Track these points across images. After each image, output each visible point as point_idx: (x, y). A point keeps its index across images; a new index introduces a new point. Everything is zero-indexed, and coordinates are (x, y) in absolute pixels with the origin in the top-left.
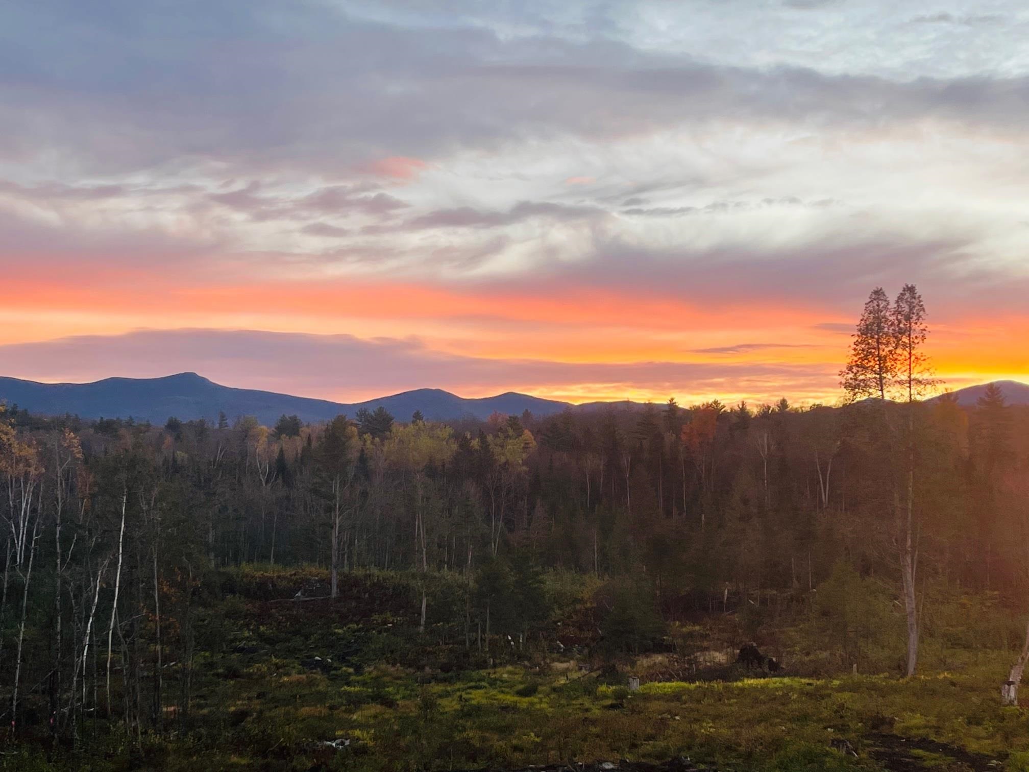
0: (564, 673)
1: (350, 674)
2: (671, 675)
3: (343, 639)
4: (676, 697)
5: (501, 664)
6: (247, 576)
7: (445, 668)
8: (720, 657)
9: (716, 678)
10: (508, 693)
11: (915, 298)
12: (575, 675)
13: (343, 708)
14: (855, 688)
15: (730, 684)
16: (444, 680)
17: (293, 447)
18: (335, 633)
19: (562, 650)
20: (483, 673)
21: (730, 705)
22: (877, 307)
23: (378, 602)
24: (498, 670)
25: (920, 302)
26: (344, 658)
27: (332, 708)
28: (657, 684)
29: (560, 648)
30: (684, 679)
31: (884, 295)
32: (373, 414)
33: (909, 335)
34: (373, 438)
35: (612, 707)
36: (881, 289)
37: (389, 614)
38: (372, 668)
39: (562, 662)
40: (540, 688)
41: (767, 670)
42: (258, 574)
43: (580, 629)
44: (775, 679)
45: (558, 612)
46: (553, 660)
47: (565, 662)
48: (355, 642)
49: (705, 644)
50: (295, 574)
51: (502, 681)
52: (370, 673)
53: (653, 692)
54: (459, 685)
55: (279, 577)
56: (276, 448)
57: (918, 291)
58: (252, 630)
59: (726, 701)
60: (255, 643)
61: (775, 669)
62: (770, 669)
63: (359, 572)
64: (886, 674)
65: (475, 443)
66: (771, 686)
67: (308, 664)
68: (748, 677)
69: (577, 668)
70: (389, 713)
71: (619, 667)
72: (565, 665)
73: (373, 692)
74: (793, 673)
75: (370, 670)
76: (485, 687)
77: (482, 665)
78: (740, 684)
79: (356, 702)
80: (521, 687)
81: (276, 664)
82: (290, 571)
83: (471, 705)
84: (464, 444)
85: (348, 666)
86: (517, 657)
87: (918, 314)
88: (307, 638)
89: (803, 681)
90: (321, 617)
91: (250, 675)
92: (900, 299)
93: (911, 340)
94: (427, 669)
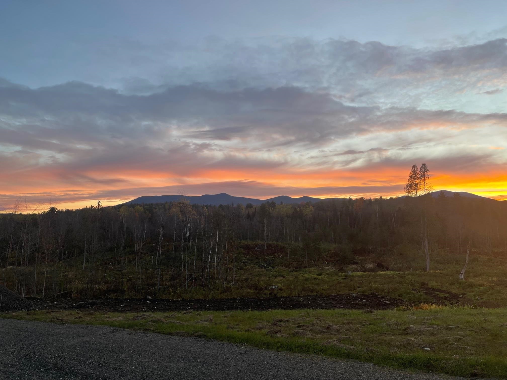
0: (328, 269)
1: (272, 269)
2: (358, 270)
3: (268, 260)
4: (362, 276)
5: (311, 267)
6: (243, 244)
7: (296, 268)
8: (371, 266)
9: (372, 271)
10: (315, 275)
11: (426, 167)
12: (331, 270)
13: (272, 278)
14: (413, 274)
15: (376, 273)
16: (296, 271)
17: (251, 211)
18: (266, 258)
19: (326, 264)
20: (307, 269)
21: (377, 279)
22: (414, 170)
23: (277, 251)
24: (310, 268)
25: (427, 168)
26: (269, 265)
27: (269, 278)
28: (355, 273)
29: (326, 263)
30: (362, 272)
31: (416, 167)
32: (271, 202)
33: (424, 177)
34: (272, 208)
35: (344, 279)
36: (415, 165)
37: (280, 254)
38: (277, 268)
39: (327, 267)
40: (323, 274)
41: (385, 269)
42: (246, 243)
43: (331, 258)
44: (388, 272)
45: (325, 253)
46: (325, 266)
47: (328, 267)
48: (272, 261)
49: (366, 262)
50: (255, 243)
51: (312, 271)
52: (277, 269)
53: (355, 275)
54: (300, 272)
55: (251, 244)
56: (247, 211)
57: (427, 165)
58: (246, 257)
59: (376, 278)
60: (246, 261)
61: (387, 269)
62: (386, 269)
63: (271, 243)
64: (420, 271)
65: (298, 209)
66: (388, 274)
67: (260, 266)
68: (380, 271)
69: (332, 268)
70: (284, 280)
71: (344, 268)
72: (328, 268)
73: (279, 274)
74: (393, 270)
75: (276, 268)
76: (308, 273)
77: (305, 267)
78: (379, 273)
79: (275, 277)
80: (318, 273)
81: (252, 266)
82: (253, 243)
83: (306, 278)
84: (295, 209)
85: (270, 267)
86: (315, 265)
87: (427, 172)
88: (259, 260)
89: (397, 272)
90: (262, 254)
91: (246, 269)
92: (421, 167)
93: (425, 179)
94: (291, 268)
